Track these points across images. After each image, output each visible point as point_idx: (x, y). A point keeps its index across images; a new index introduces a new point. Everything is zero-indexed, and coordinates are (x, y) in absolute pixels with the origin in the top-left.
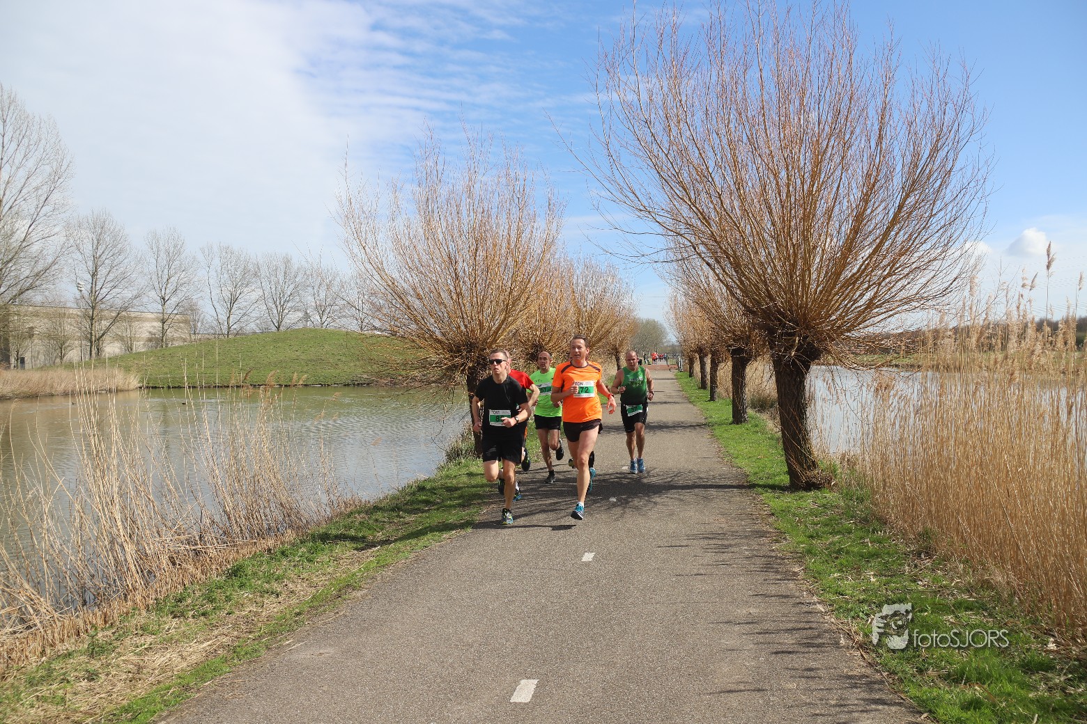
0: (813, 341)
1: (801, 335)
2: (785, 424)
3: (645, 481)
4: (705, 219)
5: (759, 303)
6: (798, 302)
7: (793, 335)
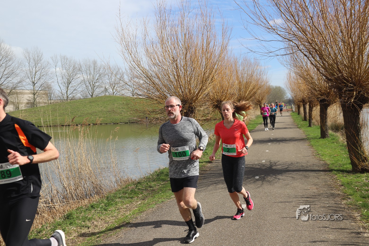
0: (364, 93)
1: (357, 90)
2: (348, 138)
3: (274, 168)
4: (304, 31)
5: (333, 75)
6: (355, 73)
7: (353, 91)
